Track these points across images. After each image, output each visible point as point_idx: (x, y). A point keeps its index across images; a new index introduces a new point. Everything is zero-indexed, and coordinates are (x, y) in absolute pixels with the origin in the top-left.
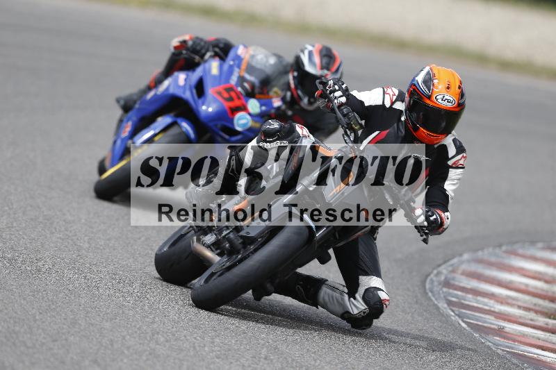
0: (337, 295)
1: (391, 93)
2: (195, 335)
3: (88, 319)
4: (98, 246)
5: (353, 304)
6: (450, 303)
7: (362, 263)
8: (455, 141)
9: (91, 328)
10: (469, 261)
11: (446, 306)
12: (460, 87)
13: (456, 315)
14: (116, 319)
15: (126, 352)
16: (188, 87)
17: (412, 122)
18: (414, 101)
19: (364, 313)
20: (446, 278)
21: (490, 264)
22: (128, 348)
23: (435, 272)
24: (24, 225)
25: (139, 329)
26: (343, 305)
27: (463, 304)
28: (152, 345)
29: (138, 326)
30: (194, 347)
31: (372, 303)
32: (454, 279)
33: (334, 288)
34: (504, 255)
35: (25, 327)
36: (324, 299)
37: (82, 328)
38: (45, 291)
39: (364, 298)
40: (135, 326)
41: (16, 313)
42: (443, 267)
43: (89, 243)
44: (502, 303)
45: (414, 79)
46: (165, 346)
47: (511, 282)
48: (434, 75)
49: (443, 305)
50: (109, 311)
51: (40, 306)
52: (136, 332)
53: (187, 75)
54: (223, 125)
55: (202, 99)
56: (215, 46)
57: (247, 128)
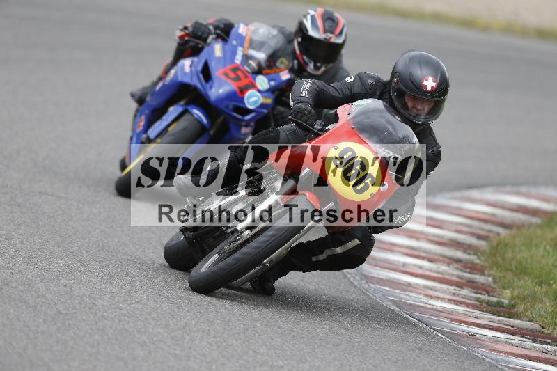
16: (194, 73)
53: (193, 62)
54: (234, 106)
55: (210, 83)
56: (216, 28)
57: (258, 104)
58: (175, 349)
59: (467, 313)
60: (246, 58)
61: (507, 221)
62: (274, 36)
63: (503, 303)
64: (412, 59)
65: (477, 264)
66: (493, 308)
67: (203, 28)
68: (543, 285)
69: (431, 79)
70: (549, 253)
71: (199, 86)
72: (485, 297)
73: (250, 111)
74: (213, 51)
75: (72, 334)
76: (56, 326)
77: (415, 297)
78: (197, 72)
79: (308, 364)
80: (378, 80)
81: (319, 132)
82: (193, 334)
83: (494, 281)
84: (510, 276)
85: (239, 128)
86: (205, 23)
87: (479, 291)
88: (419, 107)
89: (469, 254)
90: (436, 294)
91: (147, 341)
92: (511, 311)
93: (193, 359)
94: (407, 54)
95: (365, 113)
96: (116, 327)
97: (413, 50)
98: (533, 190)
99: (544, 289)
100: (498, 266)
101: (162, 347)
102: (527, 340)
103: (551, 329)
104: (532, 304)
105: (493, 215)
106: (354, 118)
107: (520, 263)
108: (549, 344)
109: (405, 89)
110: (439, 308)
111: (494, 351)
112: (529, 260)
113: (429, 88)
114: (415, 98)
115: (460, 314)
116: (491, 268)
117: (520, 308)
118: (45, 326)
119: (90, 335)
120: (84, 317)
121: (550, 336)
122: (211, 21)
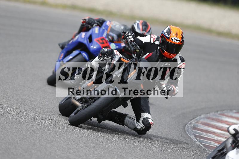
0: (132, 121)
1: (154, 37)
2: (86, 150)
3: (40, 143)
4: (45, 111)
5: (138, 124)
6: (196, 136)
7: (142, 108)
8: (180, 57)
9: (42, 147)
10: (204, 118)
11: (194, 137)
12: (181, 35)
13: (198, 141)
14: (52, 143)
15: (56, 157)
16: (85, 38)
17: (162, 49)
18: (163, 40)
19: (143, 128)
20: (194, 125)
21: (213, 119)
22: (57, 155)
23: (189, 123)
24: (13, 102)
25: (62, 147)
26: (134, 125)
27: (201, 136)
28: (68, 154)
29: (62, 146)
30: (86, 155)
31: (146, 124)
32: (197, 126)
33: (131, 118)
34: (219, 115)
35: (13, 146)
36: (127, 123)
37: (38, 147)
38: (22, 131)
39: (143, 122)
40: (60, 146)
41: (9, 140)
42: (193, 120)
43: (41, 110)
44: (218, 136)
45: (163, 32)
46: (73, 154)
47: (222, 127)
48: (171, 30)
49: (193, 137)
50: (49, 139)
51: (20, 137)
52: (61, 149)
53: (86, 34)
55: (91, 43)
56: (98, 21)
74: (94, 30)
78: (87, 38)
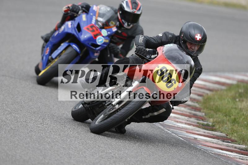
53: (72, 23)
54: (91, 43)
55: (81, 32)
56: (82, 7)
57: (103, 43)
58: (63, 145)
59: (193, 129)
60: (97, 21)
61: (211, 88)
62: (108, 11)
63: (209, 125)
64: (190, 26)
65: (197, 107)
66: (205, 127)
67: (77, 7)
68: (227, 116)
69: (199, 35)
70: (229, 102)
71: (75, 34)
72: (201, 122)
73: (99, 46)
74: (82, 18)
75: (17, 138)
76: (10, 135)
77: (170, 122)
78: (74, 27)
79: (123, 152)
80: (173, 35)
81: (149, 59)
82: (71, 138)
83: (205, 115)
84: (212, 112)
85: (94, 53)
86: (77, 5)
87: (199, 119)
88: (193, 48)
89: (194, 102)
90: (179, 120)
91: (51, 141)
92: (213, 128)
93: (71, 149)
94: (187, 23)
95: (170, 50)
96: (37, 135)
97: (190, 22)
98: (222, 74)
99: (228, 118)
100: (207, 108)
101: (58, 144)
102: (220, 141)
103: (230, 136)
104: (222, 125)
105: (205, 85)
106: (165, 53)
107: (217, 106)
108: (230, 142)
109: (187, 40)
110: (181, 127)
111: (205, 146)
112: (221, 105)
113: (198, 39)
114: (191, 44)
115: (191, 129)
116: (204, 109)
117: (217, 127)
118: (5, 135)
119: (25, 139)
120: (23, 131)
121: (230, 139)
122: (80, 3)
